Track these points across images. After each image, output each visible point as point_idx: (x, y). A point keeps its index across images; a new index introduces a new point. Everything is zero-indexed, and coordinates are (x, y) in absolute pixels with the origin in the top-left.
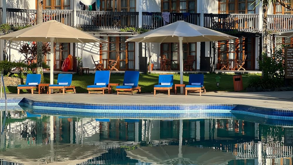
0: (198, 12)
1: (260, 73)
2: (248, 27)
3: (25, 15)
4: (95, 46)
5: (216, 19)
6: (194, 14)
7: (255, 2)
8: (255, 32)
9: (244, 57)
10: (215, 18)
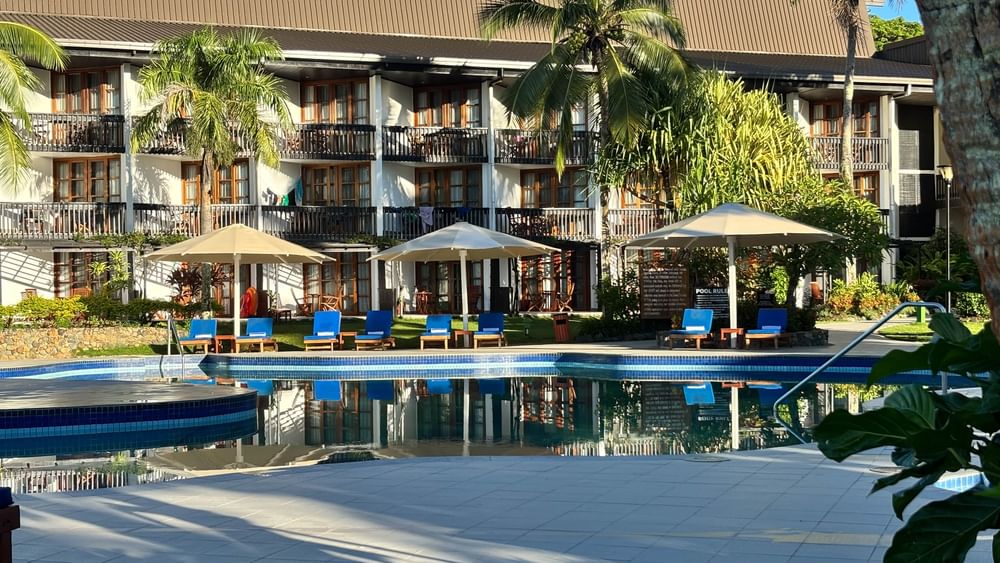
0: (485, 206)
1: (598, 315)
2: (576, 233)
3: (163, 215)
4: (296, 272)
5: (518, 219)
6: (477, 209)
7: (587, 190)
8: (589, 241)
9: (571, 288)
10: (516, 216)
